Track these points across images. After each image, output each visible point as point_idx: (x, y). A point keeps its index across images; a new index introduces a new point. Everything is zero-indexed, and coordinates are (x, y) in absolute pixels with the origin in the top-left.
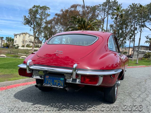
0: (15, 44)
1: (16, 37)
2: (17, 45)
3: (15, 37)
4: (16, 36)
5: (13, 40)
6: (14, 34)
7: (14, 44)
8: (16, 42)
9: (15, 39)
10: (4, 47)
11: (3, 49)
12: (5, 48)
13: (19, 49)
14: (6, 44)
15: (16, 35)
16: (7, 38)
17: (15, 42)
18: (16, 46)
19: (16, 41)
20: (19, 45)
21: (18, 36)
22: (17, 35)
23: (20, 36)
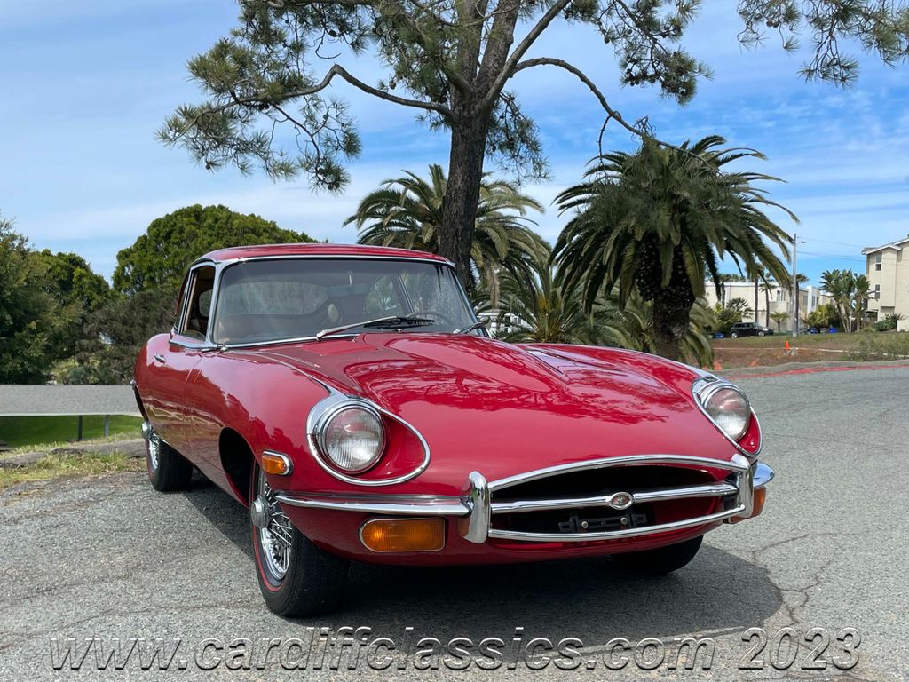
0: (872, 305)
1: (879, 267)
2: (884, 308)
3: (873, 267)
4: (879, 260)
5: (863, 284)
6: (866, 249)
7: (866, 306)
8: (877, 297)
9: (874, 278)
10: (817, 328)
11: (818, 340)
12: (823, 330)
13: (902, 331)
14: (825, 311)
15: (874, 256)
16: (828, 277)
17: (873, 295)
18: (879, 320)
19: (878, 287)
20: (896, 312)
21: (888, 258)
22: (879, 253)
23: (899, 259)
